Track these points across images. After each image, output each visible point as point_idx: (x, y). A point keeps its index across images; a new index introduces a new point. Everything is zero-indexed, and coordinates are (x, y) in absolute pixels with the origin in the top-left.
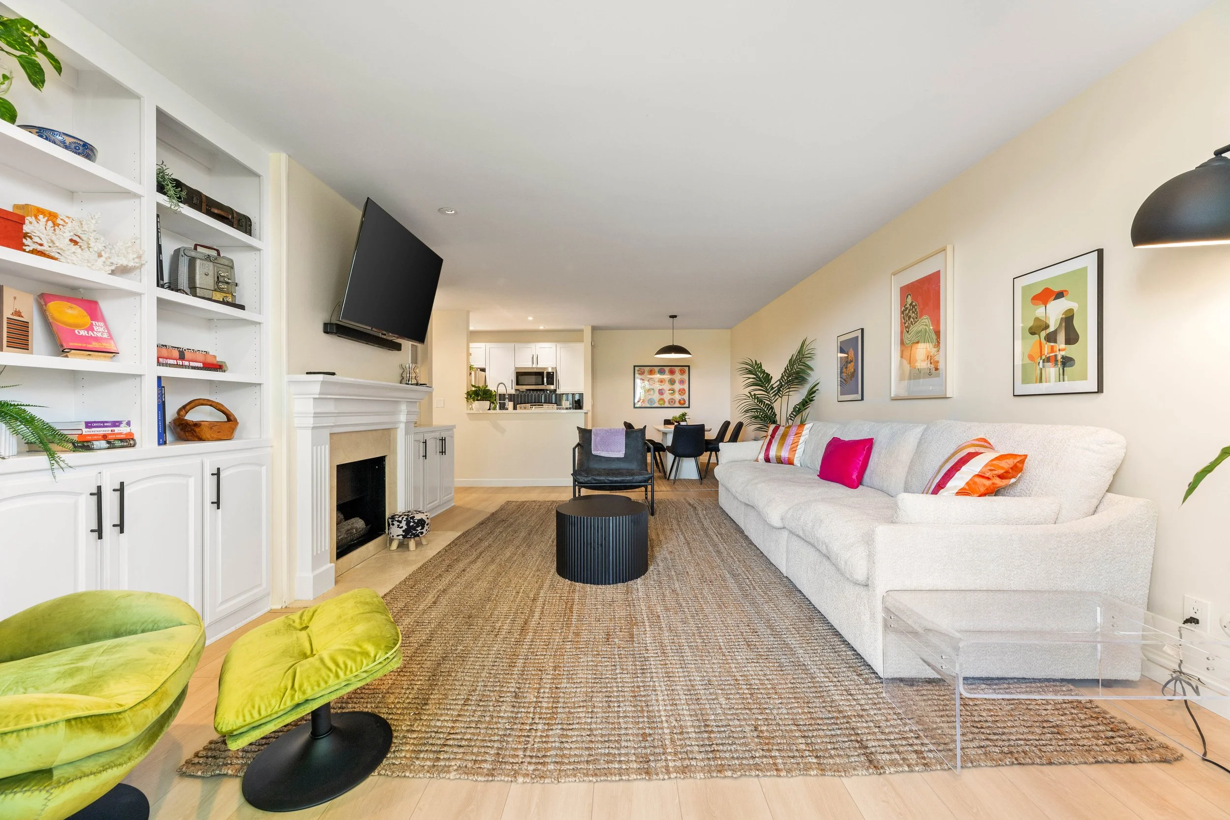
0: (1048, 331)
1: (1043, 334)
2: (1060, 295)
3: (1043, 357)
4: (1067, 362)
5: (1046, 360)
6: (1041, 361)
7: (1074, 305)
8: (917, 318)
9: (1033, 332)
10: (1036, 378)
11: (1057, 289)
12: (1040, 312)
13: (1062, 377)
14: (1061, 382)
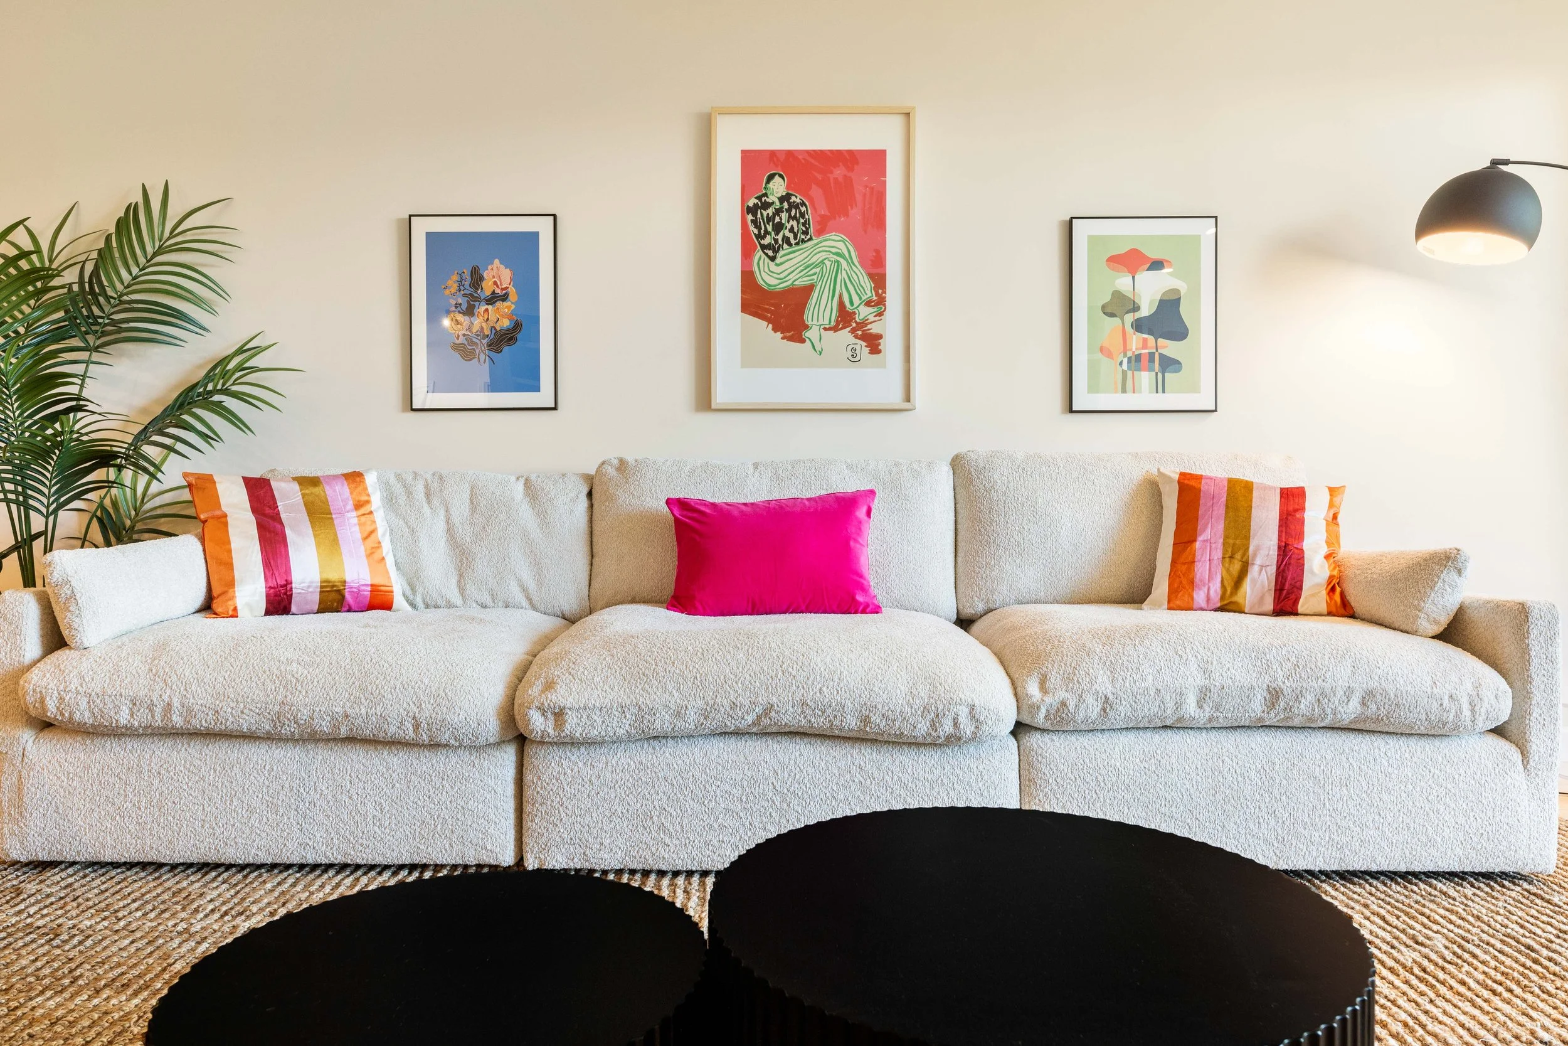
0: (1138, 315)
1: (1129, 318)
2: (1157, 265)
3: (1129, 354)
4: (1169, 364)
5: (1133, 358)
6: (1125, 360)
7: (1182, 286)
8: (806, 233)
9: (1109, 311)
10: (1116, 383)
11: (1153, 254)
12: (1123, 283)
13: (1160, 387)
14: (1160, 394)
